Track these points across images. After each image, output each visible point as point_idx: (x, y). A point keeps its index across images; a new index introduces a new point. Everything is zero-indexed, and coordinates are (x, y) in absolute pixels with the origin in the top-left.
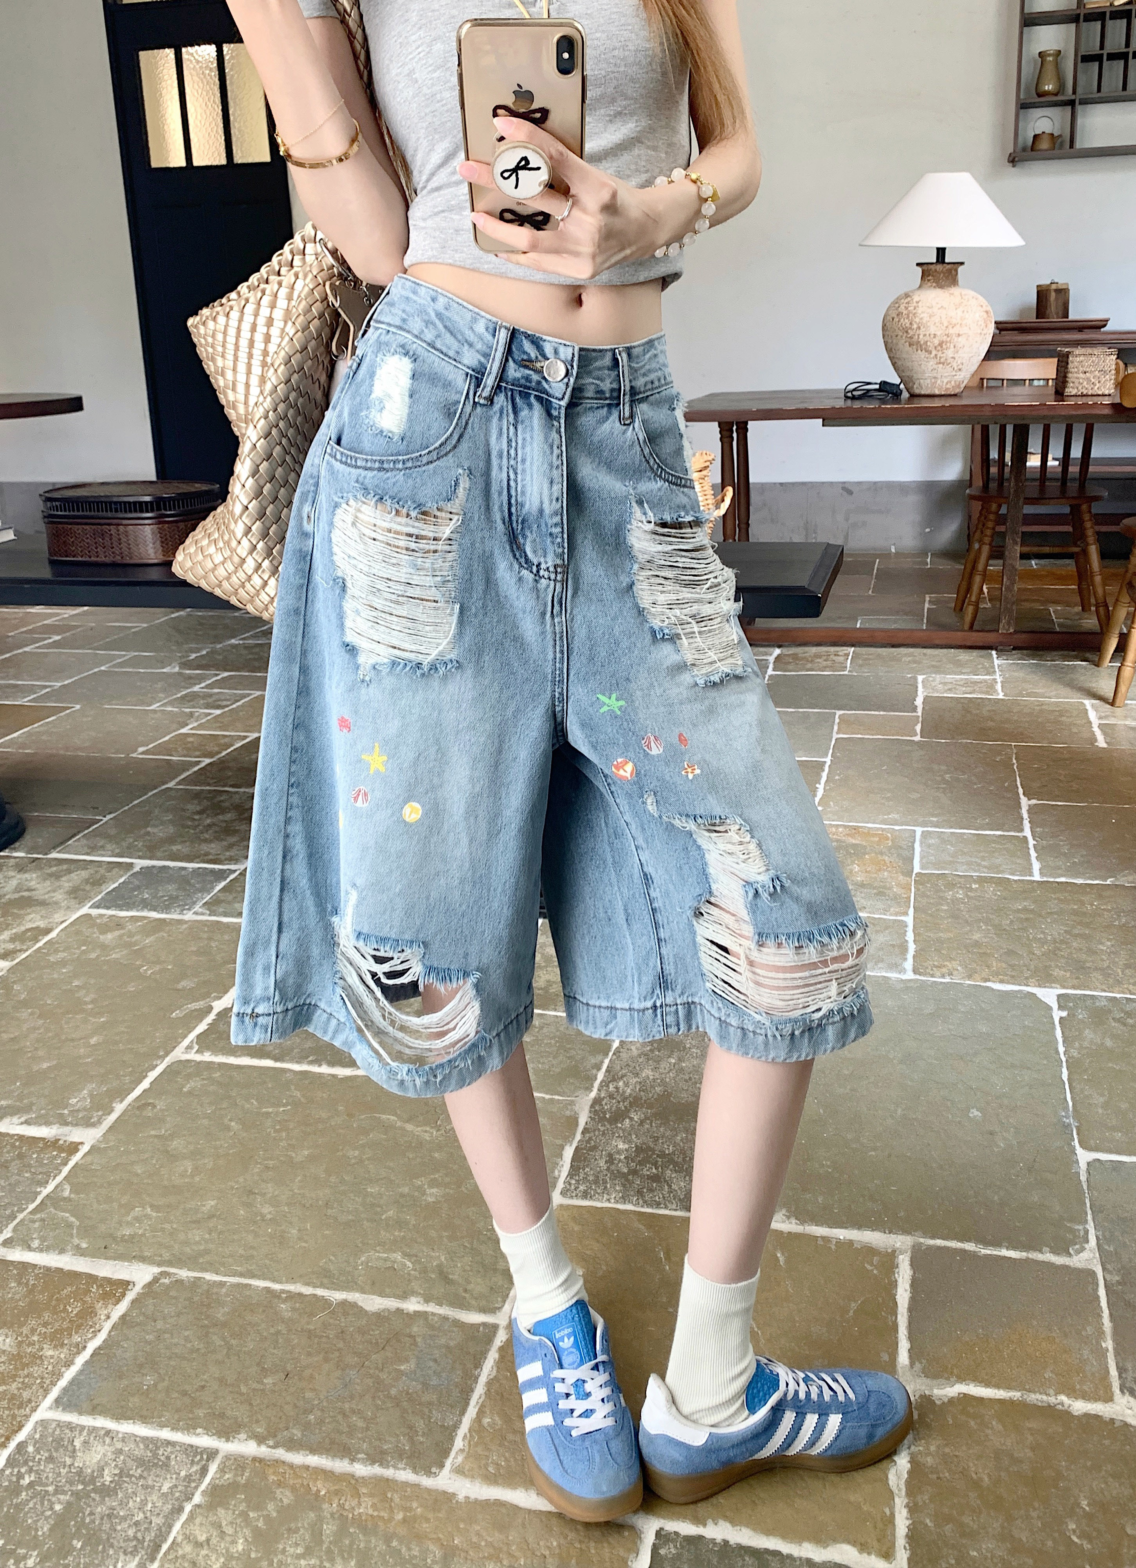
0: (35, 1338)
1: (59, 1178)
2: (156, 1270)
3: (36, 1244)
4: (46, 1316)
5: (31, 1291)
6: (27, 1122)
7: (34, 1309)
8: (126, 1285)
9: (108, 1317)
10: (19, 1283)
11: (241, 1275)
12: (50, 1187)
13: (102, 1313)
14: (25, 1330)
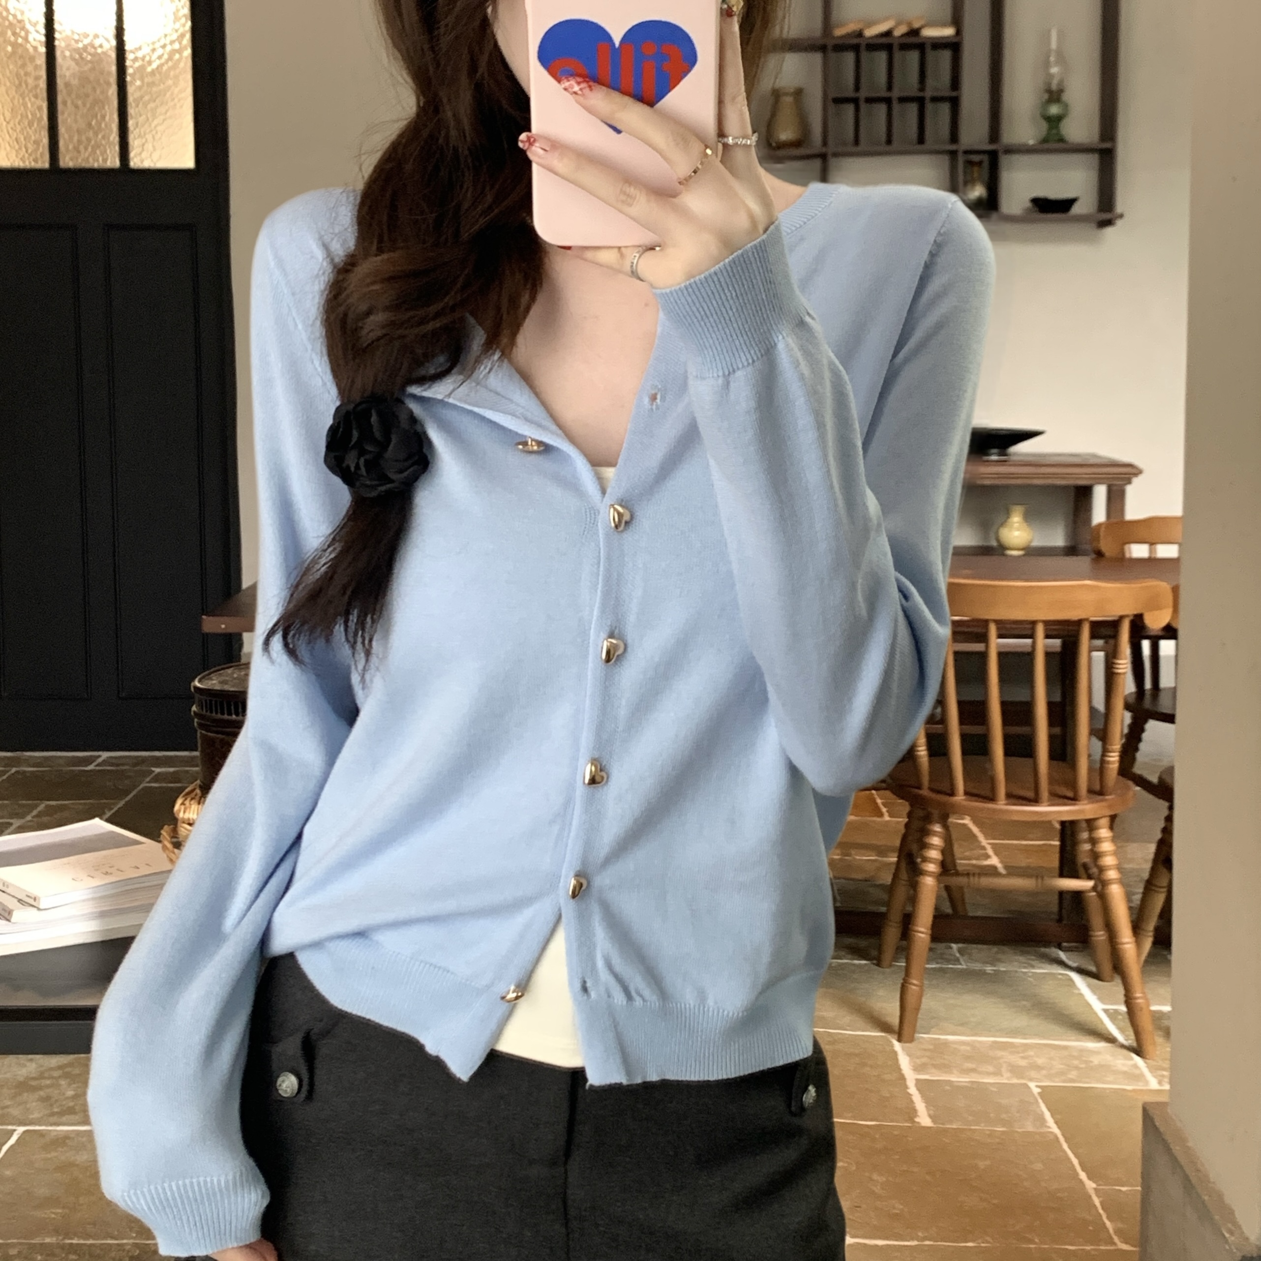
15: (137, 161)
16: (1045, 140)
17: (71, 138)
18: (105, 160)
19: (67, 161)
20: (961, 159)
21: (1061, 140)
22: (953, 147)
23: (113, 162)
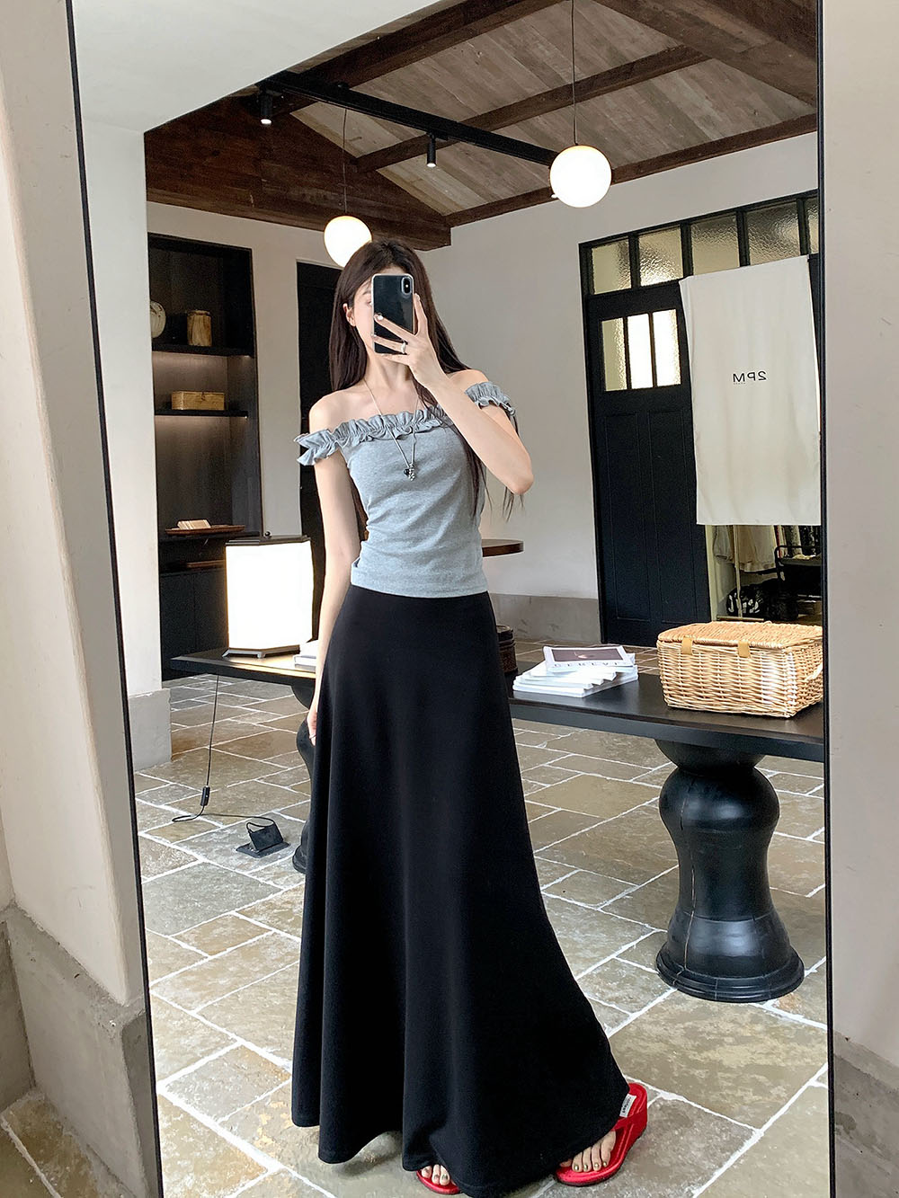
0: (203, 1184)
1: (270, 1093)
2: (282, 1166)
3: (234, 1130)
4: (216, 1173)
5: (217, 1156)
6: (274, 1053)
7: (212, 1168)
8: (261, 1169)
9: (243, 1185)
10: (215, 1150)
11: (322, 1187)
12: (262, 1097)
13: (242, 1182)
14: (201, 1178)
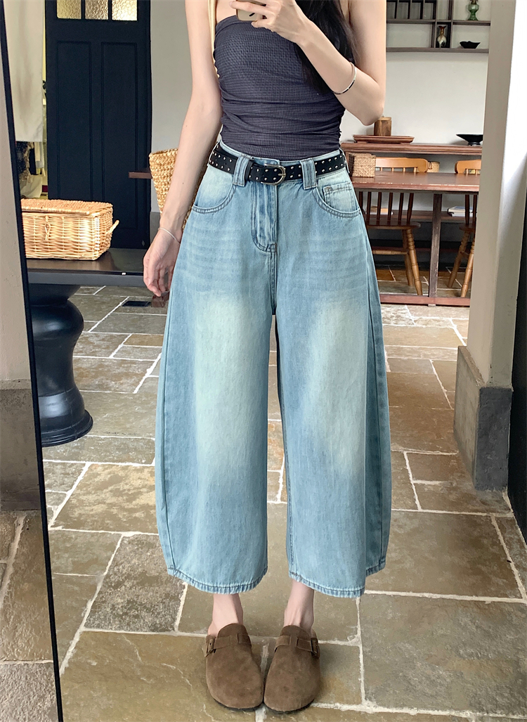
15: (114, 18)
16: (470, 20)
17: (90, 7)
18: (103, 17)
19: (88, 16)
20: (437, 26)
21: (476, 19)
22: (434, 21)
23: (106, 17)
